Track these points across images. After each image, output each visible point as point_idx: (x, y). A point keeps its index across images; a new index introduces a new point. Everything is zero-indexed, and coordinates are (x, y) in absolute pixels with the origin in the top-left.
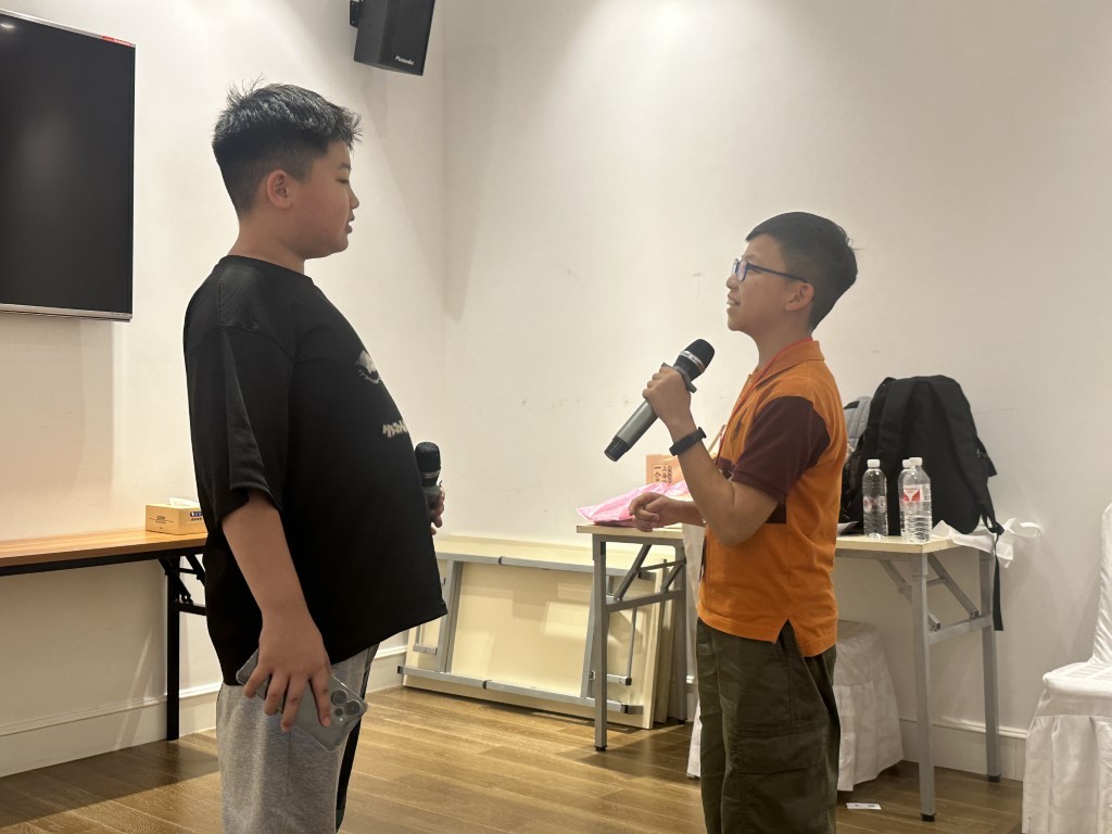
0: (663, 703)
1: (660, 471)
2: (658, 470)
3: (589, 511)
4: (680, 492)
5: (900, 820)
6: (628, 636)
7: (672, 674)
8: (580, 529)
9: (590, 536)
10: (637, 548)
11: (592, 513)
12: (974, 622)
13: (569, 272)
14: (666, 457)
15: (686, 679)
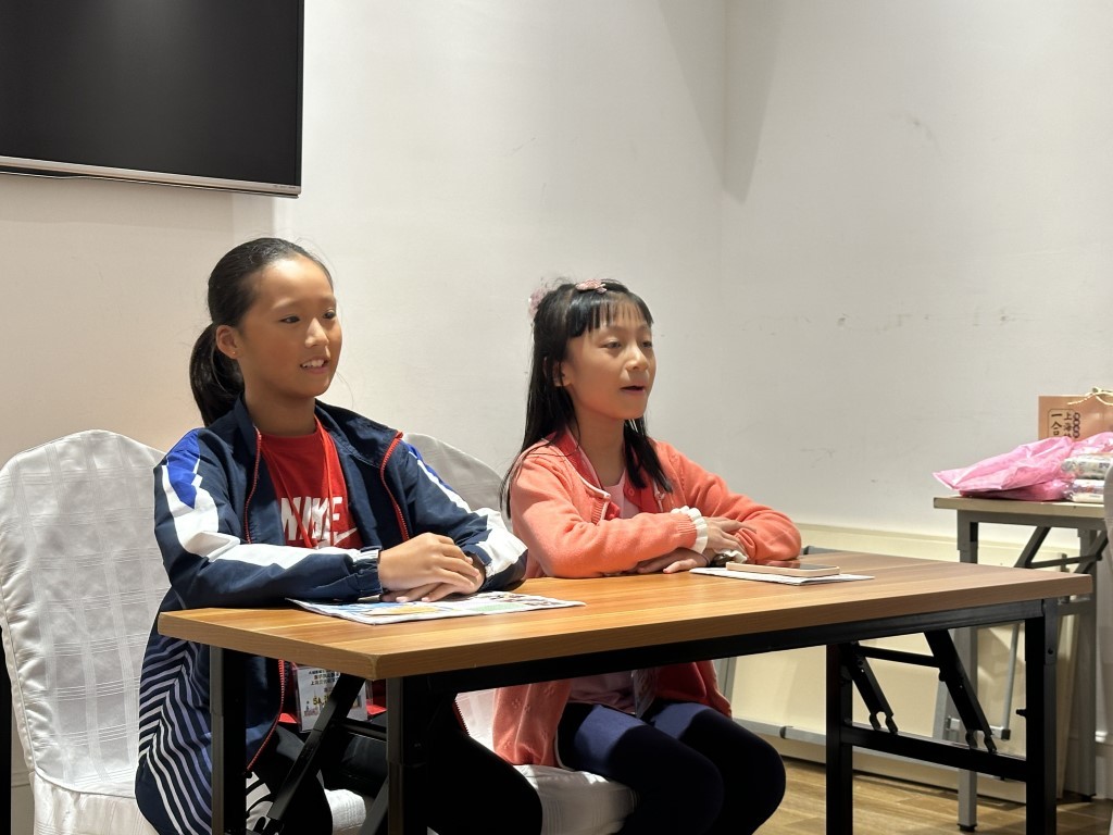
1: (1060, 420)
2: (1057, 419)
3: (954, 477)
4: (1096, 450)
8: (939, 503)
9: (954, 514)
10: (1029, 531)
11: (959, 478)
13: (917, 124)
14: (1071, 399)
15: (1094, 736)
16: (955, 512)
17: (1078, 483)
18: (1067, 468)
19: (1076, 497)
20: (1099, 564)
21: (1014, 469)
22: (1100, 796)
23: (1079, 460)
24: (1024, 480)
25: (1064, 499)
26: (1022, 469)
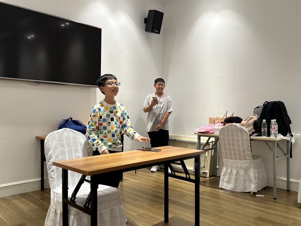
0: (211, 172)
1: (212, 121)
4: (217, 126)
5: (268, 199)
6: (204, 157)
7: (213, 166)
8: (195, 134)
10: (208, 138)
11: (198, 130)
12: (285, 156)
13: (191, 77)
14: (213, 118)
15: (217, 167)
16: (197, 135)
17: (215, 131)
18: (214, 129)
19: (215, 133)
20: (217, 142)
21: (206, 129)
22: (217, 176)
23: (215, 128)
24: (207, 131)
25: (213, 133)
26: (207, 129)
